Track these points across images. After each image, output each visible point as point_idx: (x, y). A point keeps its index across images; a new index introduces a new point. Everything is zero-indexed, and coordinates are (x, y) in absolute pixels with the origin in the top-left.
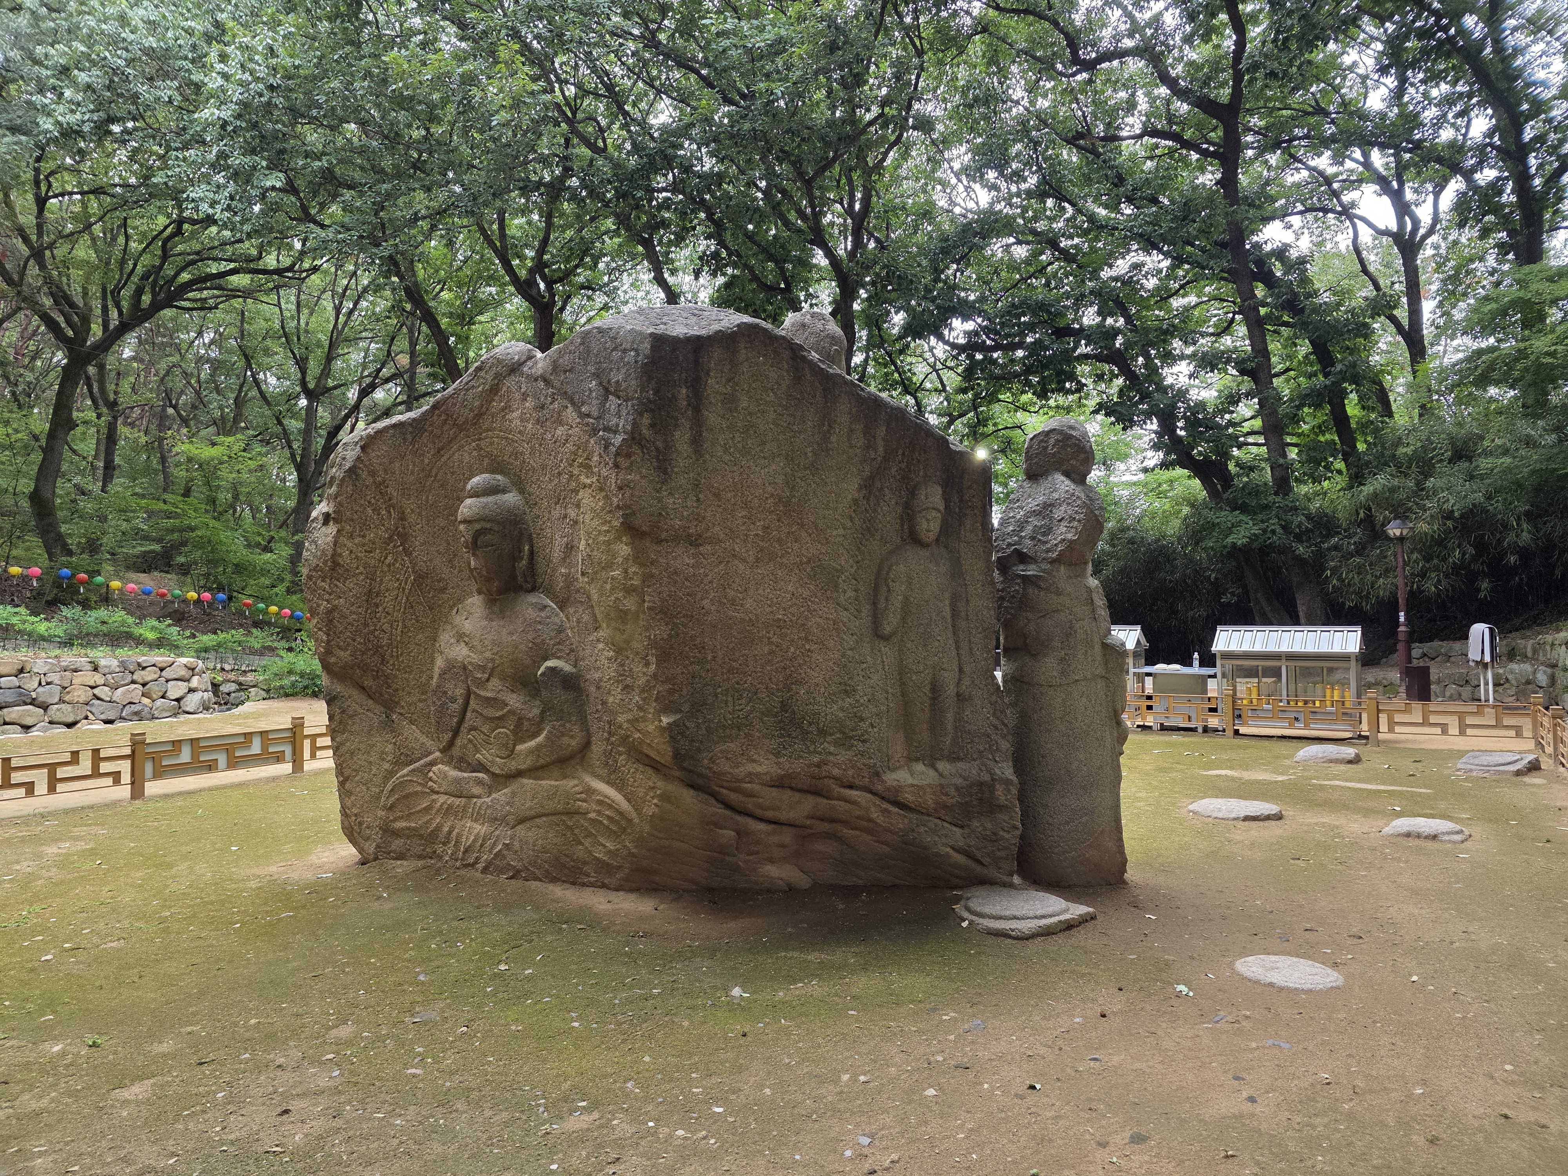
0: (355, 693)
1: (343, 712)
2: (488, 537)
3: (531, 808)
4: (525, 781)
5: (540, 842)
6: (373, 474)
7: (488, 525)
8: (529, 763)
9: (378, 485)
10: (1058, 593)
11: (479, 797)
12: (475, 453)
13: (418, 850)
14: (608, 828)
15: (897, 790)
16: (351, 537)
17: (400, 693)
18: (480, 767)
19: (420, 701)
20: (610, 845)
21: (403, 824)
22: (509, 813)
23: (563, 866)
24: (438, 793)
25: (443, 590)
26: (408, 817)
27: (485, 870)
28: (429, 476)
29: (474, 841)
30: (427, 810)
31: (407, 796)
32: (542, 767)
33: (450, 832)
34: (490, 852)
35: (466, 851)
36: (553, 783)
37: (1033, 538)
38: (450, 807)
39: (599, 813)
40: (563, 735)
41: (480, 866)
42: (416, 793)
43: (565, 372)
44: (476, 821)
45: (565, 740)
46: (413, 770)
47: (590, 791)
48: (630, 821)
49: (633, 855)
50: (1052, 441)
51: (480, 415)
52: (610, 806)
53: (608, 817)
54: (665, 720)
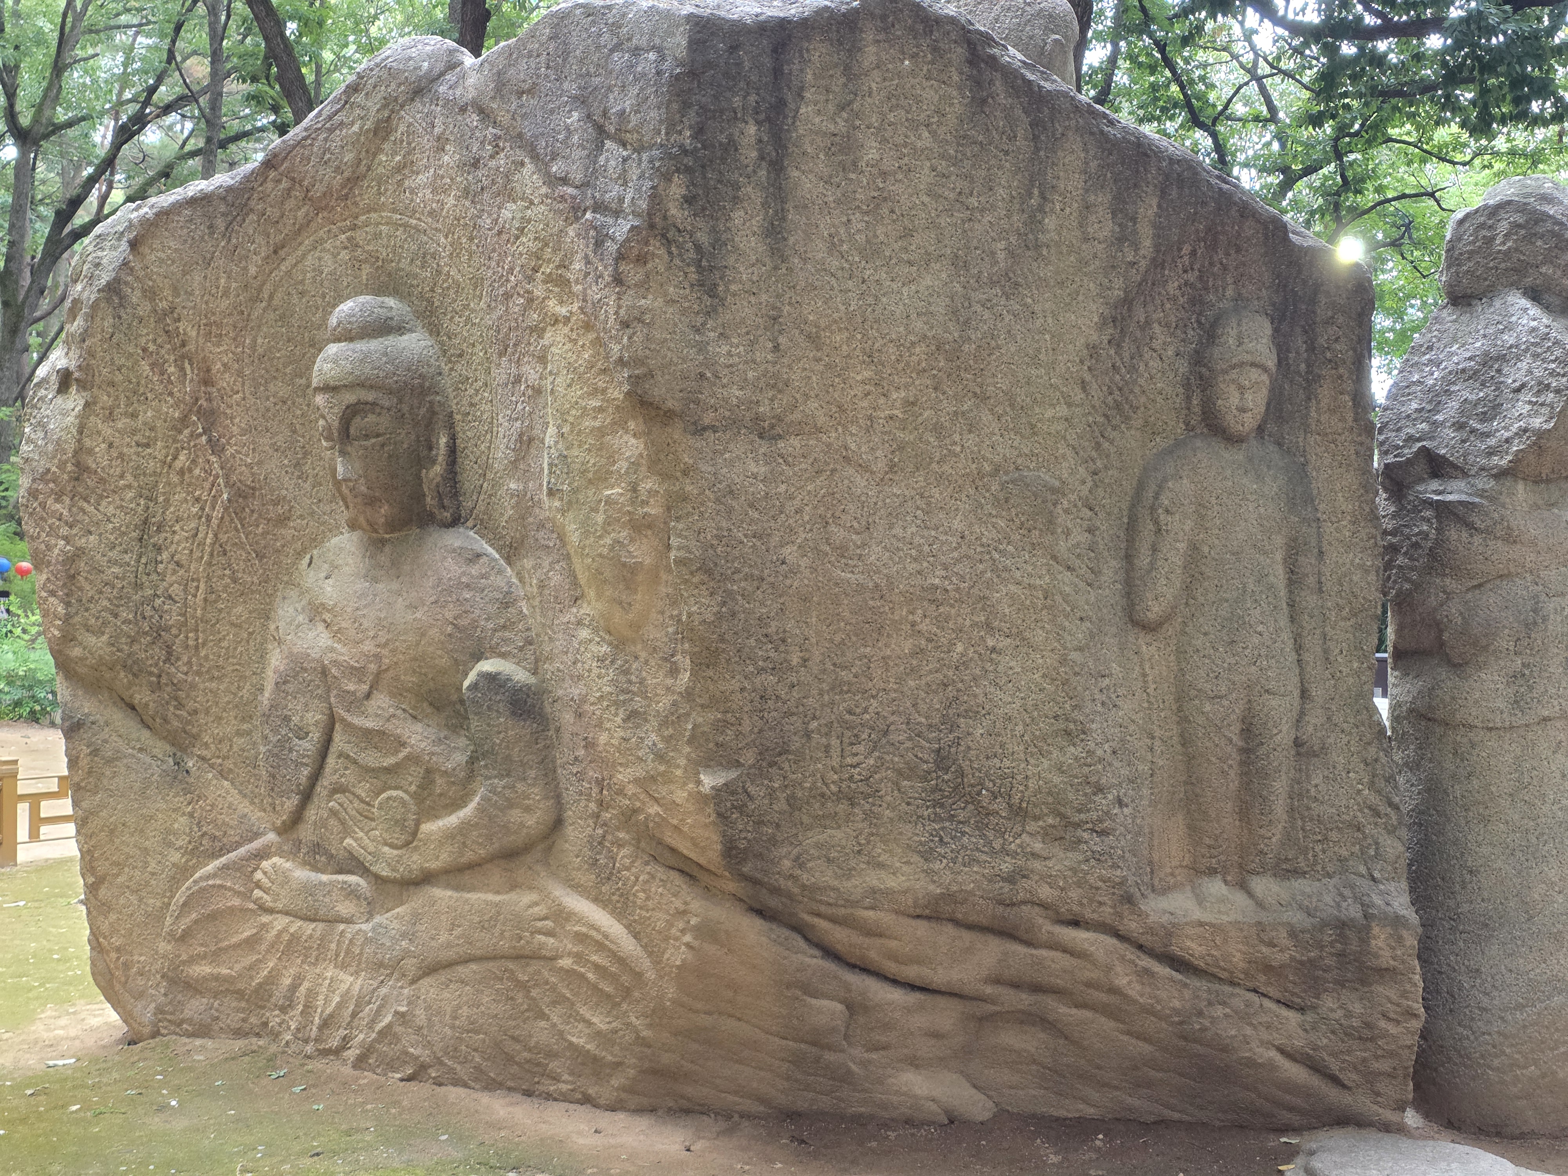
0: (118, 717)
1: (95, 752)
2: (371, 418)
3: (449, 945)
4: (438, 892)
5: (465, 1011)
6: (151, 294)
7: (370, 397)
8: (443, 859)
9: (162, 317)
10: (1510, 539)
11: (349, 921)
12: (344, 255)
13: (234, 1020)
14: (595, 987)
15: (1169, 932)
16: (110, 417)
17: (202, 719)
18: (353, 864)
19: (239, 733)
20: (600, 1021)
21: (203, 969)
22: (406, 954)
23: (510, 1059)
24: (271, 911)
25: (283, 520)
26: (216, 956)
27: (360, 1062)
28: (257, 299)
29: (340, 1006)
30: (251, 943)
31: (213, 917)
32: (471, 866)
33: (294, 988)
34: (370, 1026)
35: (325, 1024)
36: (490, 897)
37: (1460, 426)
38: (295, 938)
39: (579, 957)
40: (511, 805)
41: (351, 1054)
42: (232, 909)
43: (520, 94)
44: (343, 967)
45: (515, 815)
46: (225, 867)
47: (561, 915)
48: (638, 975)
49: (644, 1043)
50: (1503, 227)
51: (354, 180)
52: (600, 947)
53: (597, 967)
54: (709, 781)
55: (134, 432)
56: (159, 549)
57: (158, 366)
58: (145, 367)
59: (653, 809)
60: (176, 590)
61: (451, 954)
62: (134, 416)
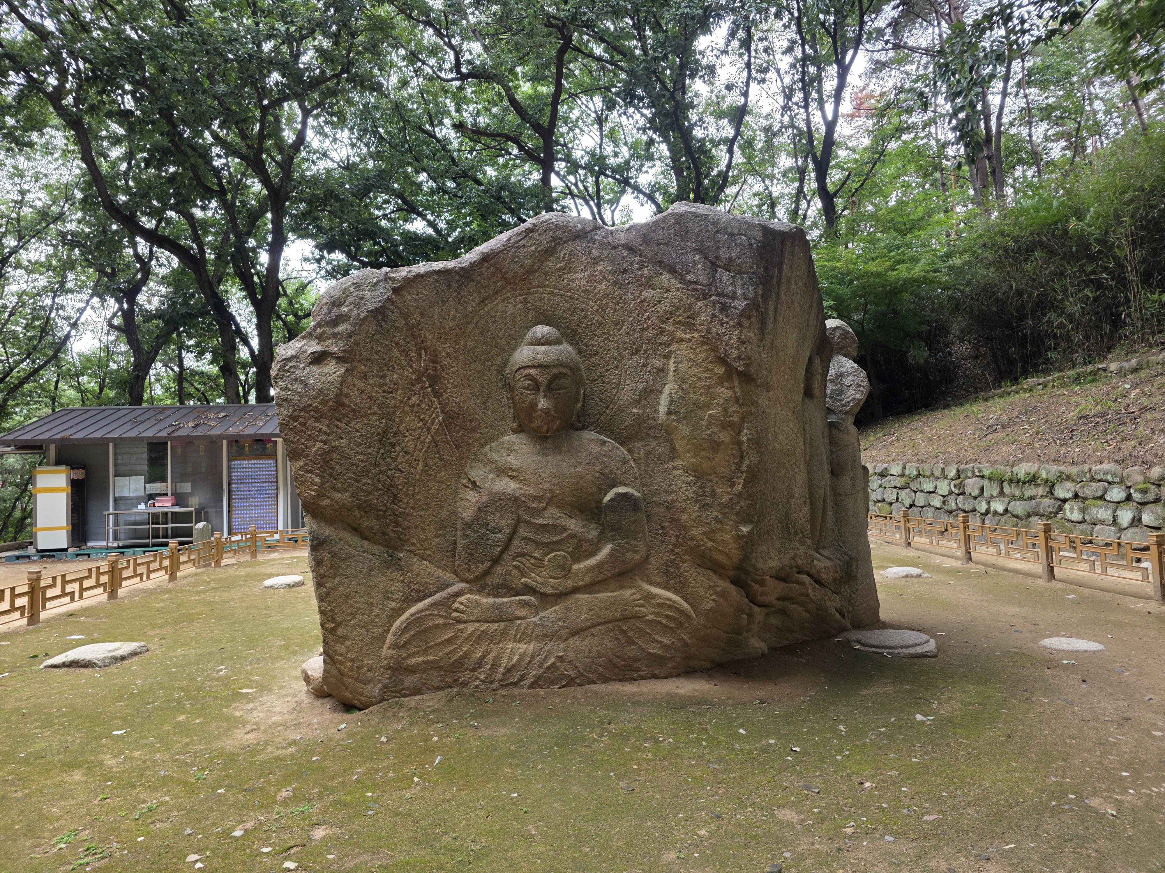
2: (563, 380)
3: (587, 620)
4: (580, 596)
5: (595, 649)
6: (405, 316)
9: (410, 328)
11: (524, 618)
14: (665, 626)
15: (819, 572)
17: (413, 530)
20: (666, 640)
22: (562, 628)
23: (615, 666)
24: (465, 622)
25: (473, 430)
26: (425, 652)
27: (532, 686)
28: (469, 323)
29: (519, 660)
30: (450, 641)
31: (425, 631)
33: (483, 657)
34: (540, 666)
35: (508, 671)
36: (610, 594)
38: (484, 632)
39: (657, 614)
40: (628, 551)
41: (527, 682)
42: (438, 626)
44: (520, 641)
45: (629, 555)
46: (433, 605)
47: (649, 597)
48: (688, 617)
52: (670, 607)
53: (667, 617)
54: (745, 529)
55: (381, 385)
56: (393, 445)
57: (405, 352)
58: (396, 352)
59: (710, 544)
60: (404, 466)
61: (588, 623)
62: (383, 377)
